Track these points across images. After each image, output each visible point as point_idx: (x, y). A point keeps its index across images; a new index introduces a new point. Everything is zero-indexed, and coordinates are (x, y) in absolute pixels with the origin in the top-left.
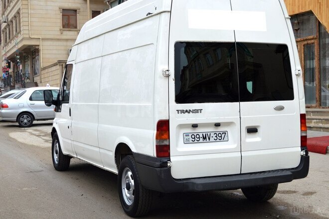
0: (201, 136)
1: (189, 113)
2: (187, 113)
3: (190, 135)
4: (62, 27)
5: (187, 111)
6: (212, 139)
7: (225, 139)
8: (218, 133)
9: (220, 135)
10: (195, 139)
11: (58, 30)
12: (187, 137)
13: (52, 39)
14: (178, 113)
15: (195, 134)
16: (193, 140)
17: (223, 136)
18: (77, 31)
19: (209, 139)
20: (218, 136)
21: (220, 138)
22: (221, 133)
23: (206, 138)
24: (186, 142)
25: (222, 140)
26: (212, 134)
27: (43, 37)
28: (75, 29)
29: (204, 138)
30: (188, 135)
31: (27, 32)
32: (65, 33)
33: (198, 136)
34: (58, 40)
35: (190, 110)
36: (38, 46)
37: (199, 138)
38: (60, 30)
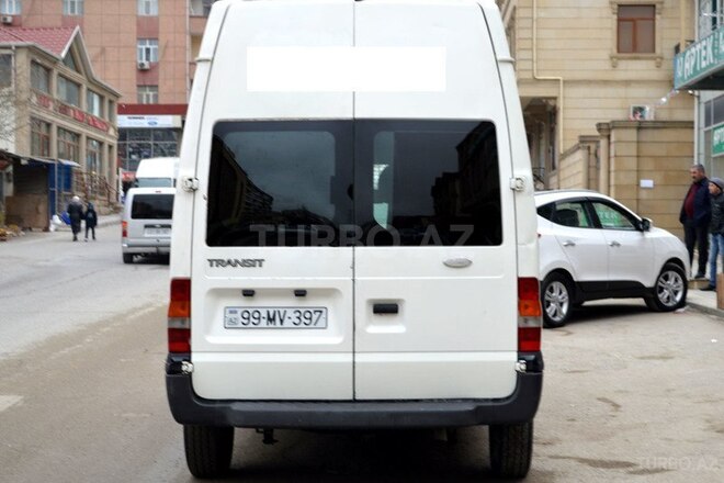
0: (264, 314)
1: (234, 266)
2: (229, 267)
3: (240, 311)
4: (615, 51)
5: (229, 262)
6: (287, 323)
7: (320, 324)
8: (302, 311)
9: (308, 315)
10: (250, 320)
11: (607, 57)
12: (233, 316)
13: (589, 82)
14: (211, 265)
15: (251, 311)
16: (245, 321)
17: (315, 317)
18: (654, 59)
19: (282, 321)
20: (302, 318)
21: (307, 322)
22: (312, 310)
23: (274, 319)
24: (230, 325)
25: (312, 326)
26: (290, 313)
27: (569, 76)
28: (652, 55)
29: (271, 319)
30: (236, 312)
31: (527, 65)
32: (623, 64)
33: (256, 315)
34: (606, 83)
35: (237, 261)
36: (555, 98)
37: (259, 319)
38: (612, 58)
